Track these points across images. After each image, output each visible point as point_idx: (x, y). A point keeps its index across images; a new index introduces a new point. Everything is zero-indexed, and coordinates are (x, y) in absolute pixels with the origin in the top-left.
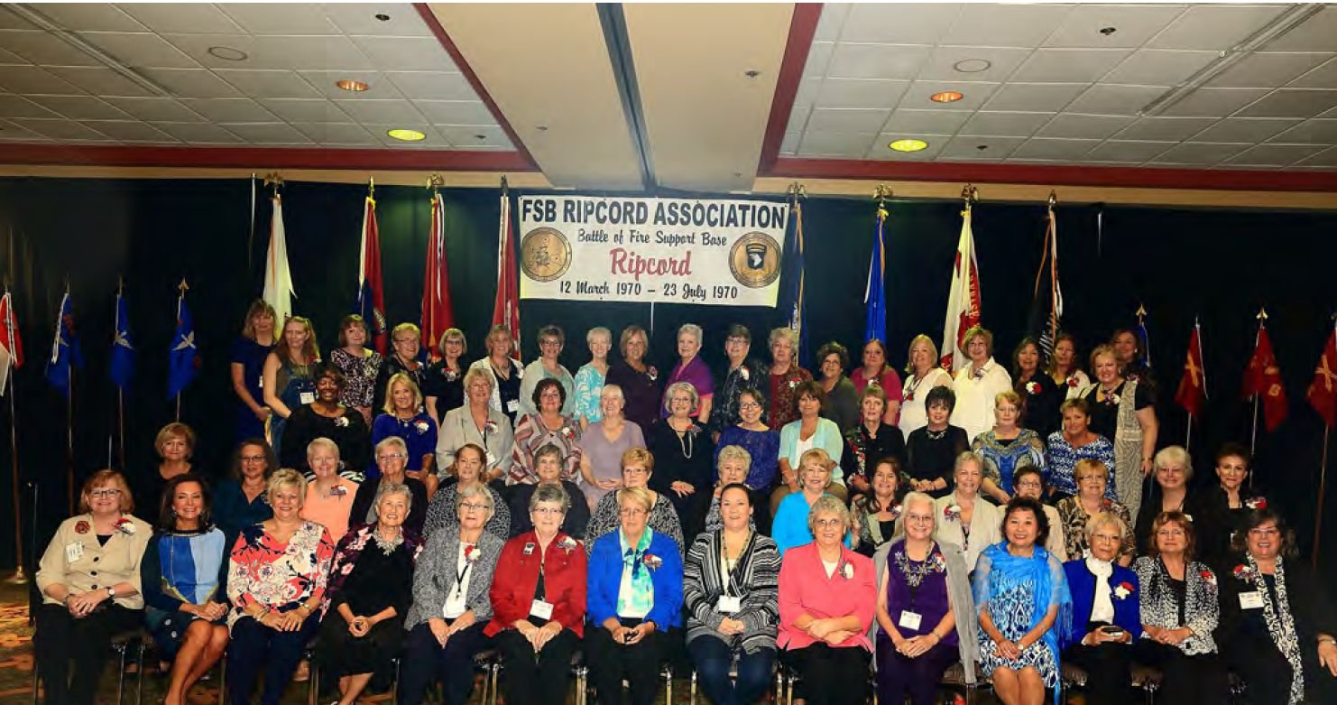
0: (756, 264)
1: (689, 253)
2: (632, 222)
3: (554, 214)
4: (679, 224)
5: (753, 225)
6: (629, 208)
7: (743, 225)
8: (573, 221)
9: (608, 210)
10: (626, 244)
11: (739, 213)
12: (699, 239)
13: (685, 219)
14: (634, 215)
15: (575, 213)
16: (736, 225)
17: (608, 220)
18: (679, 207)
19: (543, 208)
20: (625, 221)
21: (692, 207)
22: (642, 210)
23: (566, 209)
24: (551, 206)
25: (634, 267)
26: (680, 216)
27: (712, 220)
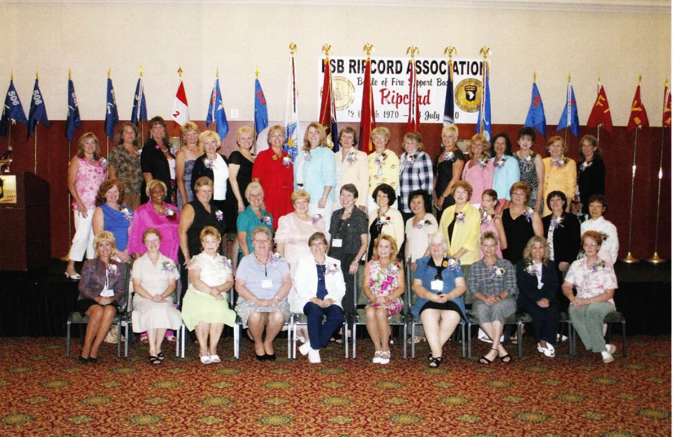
0: (471, 97)
1: (429, 91)
2: (393, 73)
3: (343, 68)
4: (422, 73)
5: (468, 73)
6: (390, 64)
7: (462, 73)
8: (355, 72)
9: (377, 65)
10: (390, 87)
11: (459, 66)
12: (435, 82)
13: (426, 70)
14: (394, 68)
15: (356, 67)
16: (458, 73)
17: (377, 72)
18: (422, 63)
19: (336, 65)
20: (388, 73)
21: (430, 63)
22: (399, 65)
23: (351, 66)
24: (341, 64)
25: (395, 100)
26: (423, 68)
27: (443, 71)
